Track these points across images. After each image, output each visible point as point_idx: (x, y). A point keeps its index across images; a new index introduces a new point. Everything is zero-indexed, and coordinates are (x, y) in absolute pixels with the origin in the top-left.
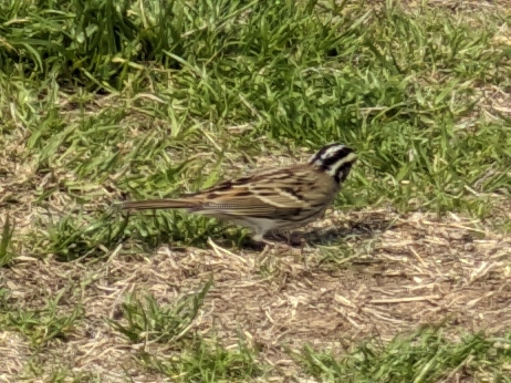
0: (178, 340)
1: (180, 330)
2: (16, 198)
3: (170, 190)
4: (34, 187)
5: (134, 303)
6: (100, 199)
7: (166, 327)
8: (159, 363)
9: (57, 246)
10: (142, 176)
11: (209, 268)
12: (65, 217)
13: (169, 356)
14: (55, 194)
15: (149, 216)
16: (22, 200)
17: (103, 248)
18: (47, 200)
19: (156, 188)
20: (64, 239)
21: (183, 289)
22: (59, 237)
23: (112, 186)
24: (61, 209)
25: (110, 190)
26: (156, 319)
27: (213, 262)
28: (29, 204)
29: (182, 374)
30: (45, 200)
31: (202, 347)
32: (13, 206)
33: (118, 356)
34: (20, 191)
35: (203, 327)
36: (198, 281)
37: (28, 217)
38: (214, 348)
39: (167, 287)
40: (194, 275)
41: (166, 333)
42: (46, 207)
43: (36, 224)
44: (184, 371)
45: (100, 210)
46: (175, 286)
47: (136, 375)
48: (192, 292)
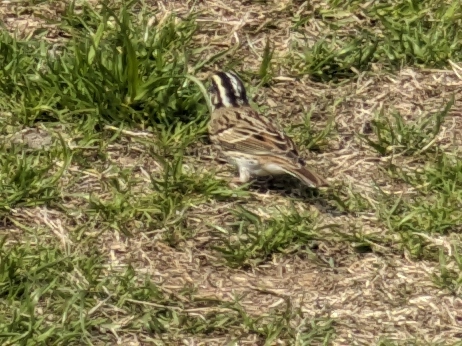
0: (423, 153)
1: (424, 144)
2: (275, 24)
3: (415, 18)
4: (291, 14)
5: (382, 120)
6: (352, 25)
7: (411, 142)
8: (405, 174)
9: (312, 68)
10: (390, 5)
11: (450, 89)
12: (320, 41)
13: (414, 168)
14: (311, 20)
15: (396, 42)
16: (281, 26)
17: (354, 69)
18: (303, 26)
19: (403, 16)
20: (319, 61)
21: (426, 108)
22: (314, 59)
23: (363, 14)
24: (316, 34)
25: (361, 17)
26: (402, 135)
27: (454, 83)
28: (287, 29)
29: (426, 184)
30: (301, 27)
31: (444, 160)
32: (272, 31)
33: (367, 167)
34: (279, 18)
35: (445, 142)
36: (440, 100)
37: (286, 41)
38: (455, 161)
39: (412, 105)
40: (437, 95)
41: (412, 147)
42: (303, 32)
43: (294, 48)
44: (428, 181)
45: (352, 36)
46: (419, 105)
47: (384, 184)
48: (435, 111)
